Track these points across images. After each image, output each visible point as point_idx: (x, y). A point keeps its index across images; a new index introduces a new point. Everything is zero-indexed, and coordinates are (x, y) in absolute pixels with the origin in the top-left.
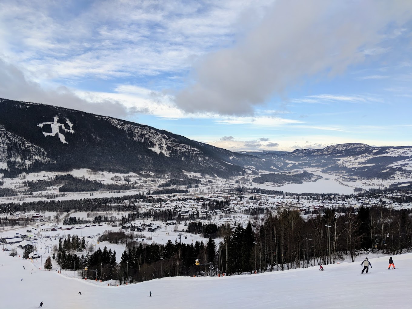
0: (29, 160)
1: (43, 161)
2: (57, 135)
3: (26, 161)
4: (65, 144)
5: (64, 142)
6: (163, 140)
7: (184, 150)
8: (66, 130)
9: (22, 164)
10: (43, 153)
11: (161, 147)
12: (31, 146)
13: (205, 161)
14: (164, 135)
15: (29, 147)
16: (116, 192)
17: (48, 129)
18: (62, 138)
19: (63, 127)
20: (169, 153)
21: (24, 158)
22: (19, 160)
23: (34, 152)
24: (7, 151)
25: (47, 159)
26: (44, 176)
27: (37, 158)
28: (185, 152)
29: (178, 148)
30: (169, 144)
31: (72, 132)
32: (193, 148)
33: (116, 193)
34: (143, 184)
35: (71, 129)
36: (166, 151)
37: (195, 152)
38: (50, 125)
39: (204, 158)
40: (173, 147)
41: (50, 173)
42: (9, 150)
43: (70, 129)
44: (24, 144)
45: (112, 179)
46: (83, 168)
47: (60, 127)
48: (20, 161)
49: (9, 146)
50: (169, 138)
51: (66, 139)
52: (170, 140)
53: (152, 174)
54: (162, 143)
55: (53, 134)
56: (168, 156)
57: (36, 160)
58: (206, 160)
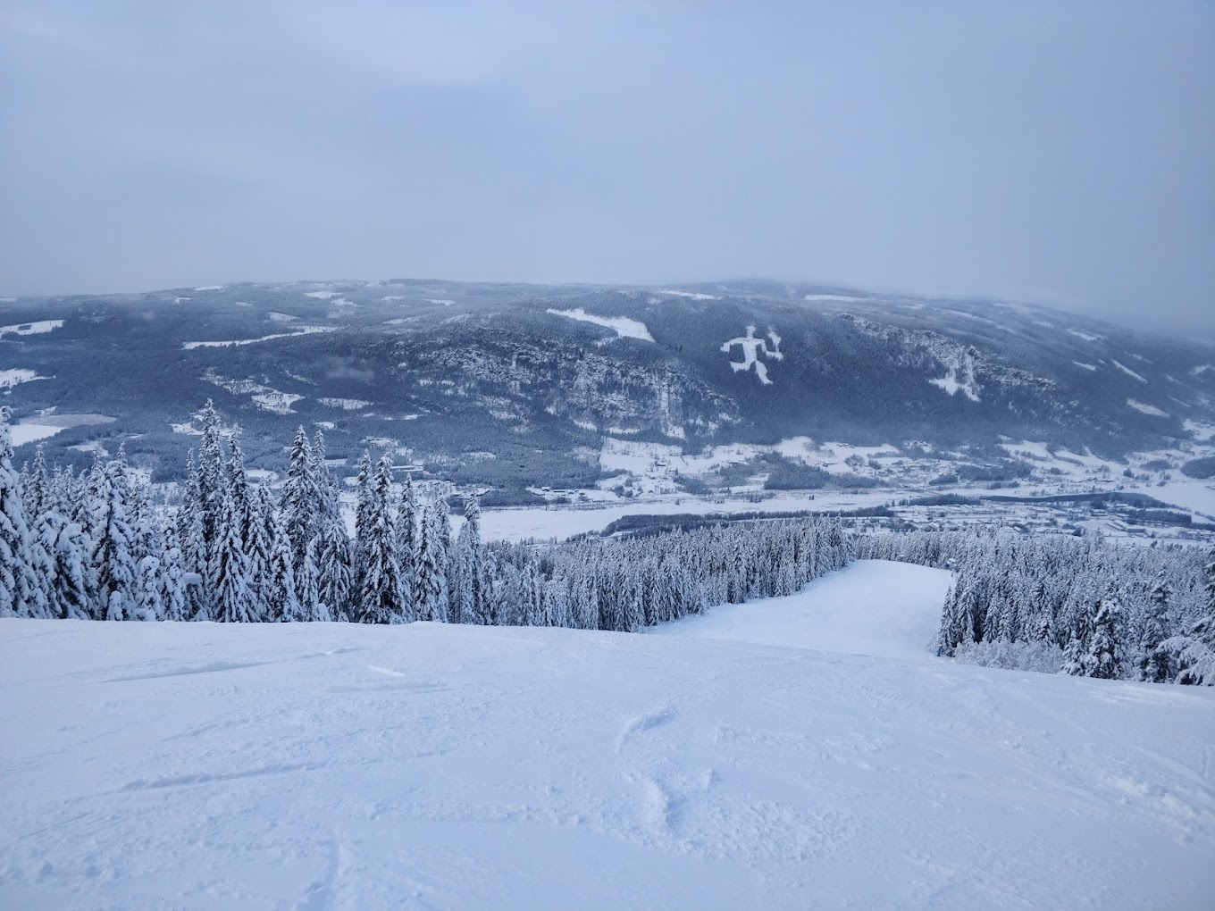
0: (714, 421)
1: (735, 422)
2: (753, 366)
3: (710, 423)
4: (768, 385)
5: (766, 381)
6: (969, 359)
7: (1016, 382)
8: (768, 353)
9: (705, 429)
10: (734, 408)
11: (961, 377)
12: (716, 397)
13: (1067, 412)
14: (972, 347)
15: (713, 398)
16: (851, 493)
17: (738, 354)
18: (761, 371)
19: (764, 348)
20: (979, 389)
21: (706, 419)
22: (699, 422)
23: (720, 406)
24: (682, 407)
25: (740, 420)
26: (738, 453)
27: (725, 416)
28: (1020, 388)
29: (1003, 380)
30: (983, 367)
31: (779, 356)
32: (1040, 379)
33: (850, 495)
34: (902, 475)
35: (777, 349)
36: (971, 385)
37: (1044, 389)
38: (741, 345)
39: (1065, 402)
40: (990, 376)
41: (746, 446)
42: (685, 404)
43: (774, 351)
44: (705, 393)
45: (847, 461)
46: (798, 435)
47: (758, 348)
48: (701, 423)
49: (684, 399)
50: (983, 353)
51: (769, 375)
52: (985, 359)
53: (927, 449)
54: (963, 367)
55: (745, 366)
56: (975, 398)
57: (723, 420)
58: (1070, 407)
